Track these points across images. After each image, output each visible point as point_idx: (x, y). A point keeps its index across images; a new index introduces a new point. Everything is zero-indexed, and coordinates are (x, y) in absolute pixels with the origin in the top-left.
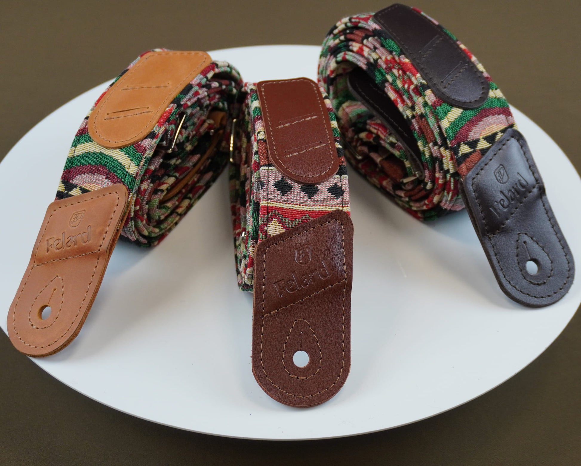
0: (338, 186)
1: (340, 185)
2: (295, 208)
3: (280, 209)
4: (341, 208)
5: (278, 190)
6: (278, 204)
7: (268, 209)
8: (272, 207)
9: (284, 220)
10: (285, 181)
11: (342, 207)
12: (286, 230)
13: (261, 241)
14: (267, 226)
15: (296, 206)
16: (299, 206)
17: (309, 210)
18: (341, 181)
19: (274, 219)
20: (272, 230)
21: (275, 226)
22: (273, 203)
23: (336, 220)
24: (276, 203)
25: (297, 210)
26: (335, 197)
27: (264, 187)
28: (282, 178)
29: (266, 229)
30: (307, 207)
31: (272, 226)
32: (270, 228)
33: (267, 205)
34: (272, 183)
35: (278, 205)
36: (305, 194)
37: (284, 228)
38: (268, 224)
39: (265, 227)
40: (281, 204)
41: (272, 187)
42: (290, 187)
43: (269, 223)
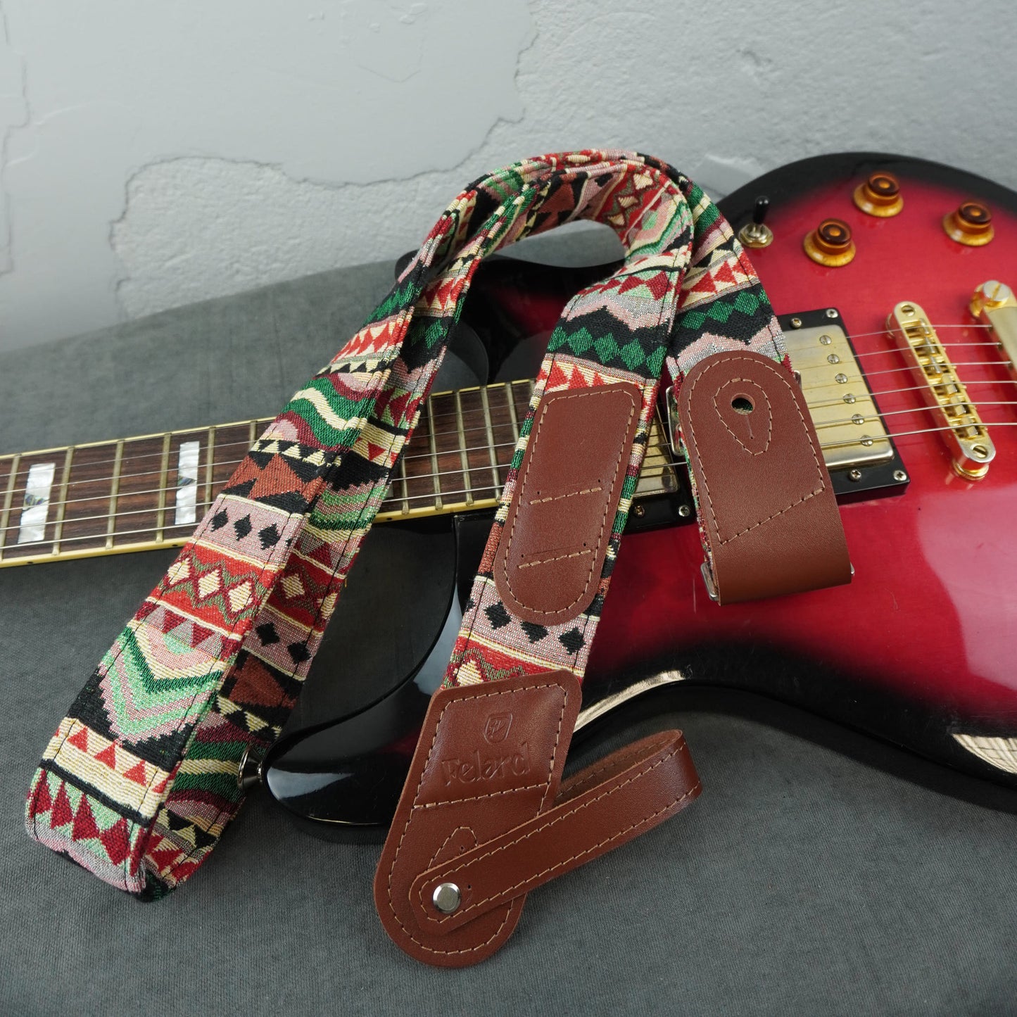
0: (578, 632)
1: (581, 632)
2: (505, 653)
3: (485, 648)
4: (571, 670)
5: (489, 619)
6: (484, 640)
7: (466, 643)
8: (473, 642)
9: (486, 666)
10: (502, 608)
11: (573, 668)
12: (485, 681)
13: (444, 688)
14: (459, 669)
15: (508, 650)
16: (512, 651)
17: (525, 660)
18: (585, 625)
19: (471, 661)
20: (464, 676)
21: (469, 672)
22: (477, 636)
23: (559, 685)
24: (480, 638)
25: (507, 657)
26: (567, 650)
27: (471, 610)
28: (500, 603)
29: (455, 672)
30: (524, 656)
31: (466, 670)
32: (463, 673)
33: (467, 637)
34: (484, 606)
35: (482, 641)
36: (526, 634)
37: (483, 677)
38: (461, 665)
39: (456, 669)
40: (488, 642)
41: (481, 612)
42: (507, 620)
43: (463, 665)
